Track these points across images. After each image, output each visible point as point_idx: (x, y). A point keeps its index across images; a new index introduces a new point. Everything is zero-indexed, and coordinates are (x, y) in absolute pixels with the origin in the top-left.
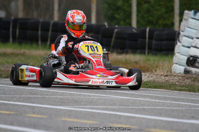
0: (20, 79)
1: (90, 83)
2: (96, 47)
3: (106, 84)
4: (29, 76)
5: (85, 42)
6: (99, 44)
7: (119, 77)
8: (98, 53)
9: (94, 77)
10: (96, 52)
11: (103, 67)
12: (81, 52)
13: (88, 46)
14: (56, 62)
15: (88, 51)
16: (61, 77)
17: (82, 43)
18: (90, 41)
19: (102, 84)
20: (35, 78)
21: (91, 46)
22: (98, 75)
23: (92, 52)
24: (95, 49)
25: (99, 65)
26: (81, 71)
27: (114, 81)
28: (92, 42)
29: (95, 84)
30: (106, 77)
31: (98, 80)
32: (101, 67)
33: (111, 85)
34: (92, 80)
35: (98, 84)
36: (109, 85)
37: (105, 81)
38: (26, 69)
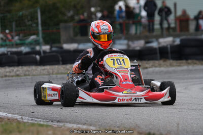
0: (43, 99)
1: (116, 101)
2: (123, 60)
3: (134, 102)
4: (51, 96)
5: (110, 55)
6: (126, 57)
7: (149, 92)
8: (126, 67)
9: (120, 94)
10: (123, 65)
11: (131, 83)
12: (106, 66)
13: (114, 59)
14: (80, 79)
15: (114, 65)
16: (84, 96)
17: (107, 56)
18: (116, 54)
19: (130, 102)
20: (57, 97)
21: (117, 59)
22: (124, 92)
23: (119, 66)
24: (122, 62)
25: (126, 80)
26: (107, 88)
27: (143, 97)
28: (118, 54)
29: (121, 102)
30: (134, 93)
31: (125, 98)
32: (128, 83)
33: (140, 102)
34: (118, 97)
35: (125, 102)
36: (137, 102)
37: (133, 98)
38: (48, 88)
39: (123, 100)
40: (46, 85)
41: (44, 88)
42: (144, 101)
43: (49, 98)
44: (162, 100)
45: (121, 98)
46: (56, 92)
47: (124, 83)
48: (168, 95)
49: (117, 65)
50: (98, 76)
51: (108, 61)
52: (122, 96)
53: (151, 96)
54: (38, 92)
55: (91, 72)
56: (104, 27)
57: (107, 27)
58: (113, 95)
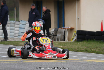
0: (12, 55)
1: (45, 58)
2: (47, 40)
3: (53, 58)
4: (16, 54)
5: (42, 37)
7: (59, 54)
8: (49, 43)
9: (47, 54)
10: (47, 42)
11: (51, 50)
13: (43, 39)
14: (28, 47)
15: (44, 41)
18: (44, 37)
19: (51, 58)
20: (19, 55)
21: (45, 39)
22: (49, 54)
23: (46, 42)
25: (49, 48)
26: (41, 52)
27: (56, 56)
28: (45, 37)
29: (47, 58)
31: (49, 56)
32: (50, 49)
33: (55, 58)
34: (46, 56)
35: (49, 58)
36: (54, 58)
37: (52, 56)
42: (57, 58)
44: (64, 57)
45: (47, 56)
47: (49, 50)
48: (66, 55)
49: (45, 42)
51: (41, 40)
53: (60, 56)
58: (44, 55)
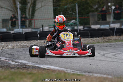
2: (70, 35)
3: (72, 55)
6: (71, 33)
7: (81, 50)
8: (70, 38)
9: (66, 51)
10: (69, 37)
11: (71, 46)
12: (61, 38)
14: (50, 44)
15: (65, 37)
16: (49, 52)
17: (62, 33)
18: (66, 32)
19: (70, 55)
20: (38, 53)
21: (66, 35)
22: (68, 51)
24: (69, 36)
25: (69, 45)
26: (60, 49)
27: (77, 53)
29: (66, 56)
30: (73, 51)
31: (68, 53)
33: (75, 56)
34: (65, 53)
35: (68, 55)
36: (74, 56)
37: (72, 53)
38: (34, 48)
39: (67, 54)
40: (34, 47)
41: (33, 48)
42: (77, 55)
43: (35, 53)
45: (66, 53)
46: (38, 51)
47: (68, 46)
48: (90, 52)
49: (66, 38)
50: (58, 43)
51: (62, 36)
52: (66, 52)
53: (82, 53)
54: (31, 50)
55: (56, 41)
56: (61, 19)
57: (62, 19)
58: (62, 52)
